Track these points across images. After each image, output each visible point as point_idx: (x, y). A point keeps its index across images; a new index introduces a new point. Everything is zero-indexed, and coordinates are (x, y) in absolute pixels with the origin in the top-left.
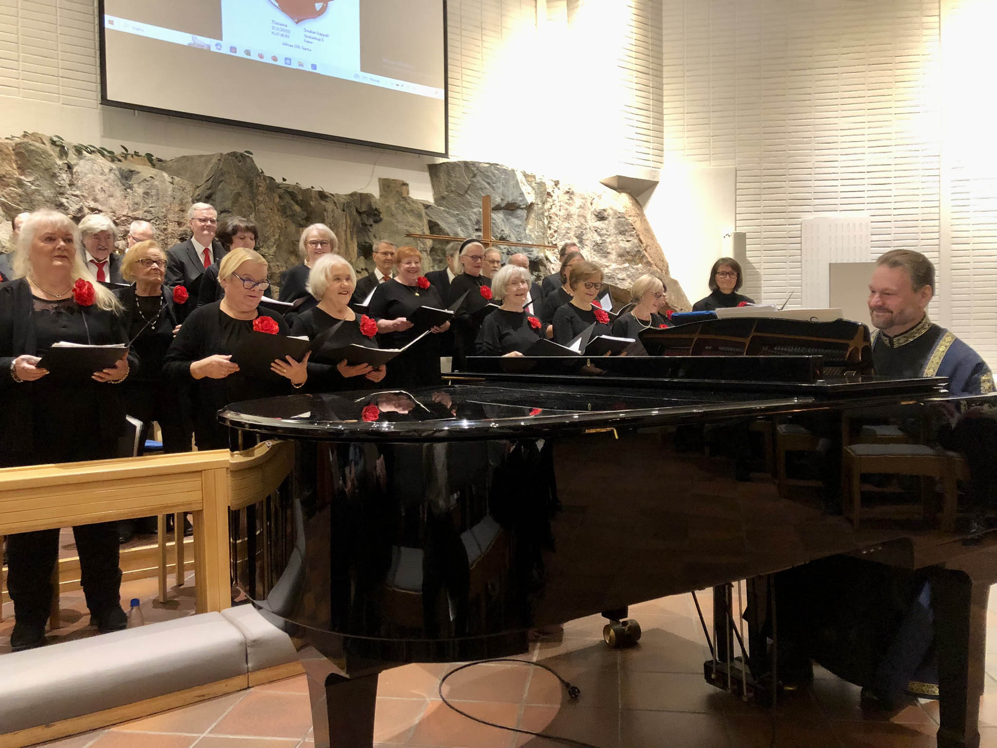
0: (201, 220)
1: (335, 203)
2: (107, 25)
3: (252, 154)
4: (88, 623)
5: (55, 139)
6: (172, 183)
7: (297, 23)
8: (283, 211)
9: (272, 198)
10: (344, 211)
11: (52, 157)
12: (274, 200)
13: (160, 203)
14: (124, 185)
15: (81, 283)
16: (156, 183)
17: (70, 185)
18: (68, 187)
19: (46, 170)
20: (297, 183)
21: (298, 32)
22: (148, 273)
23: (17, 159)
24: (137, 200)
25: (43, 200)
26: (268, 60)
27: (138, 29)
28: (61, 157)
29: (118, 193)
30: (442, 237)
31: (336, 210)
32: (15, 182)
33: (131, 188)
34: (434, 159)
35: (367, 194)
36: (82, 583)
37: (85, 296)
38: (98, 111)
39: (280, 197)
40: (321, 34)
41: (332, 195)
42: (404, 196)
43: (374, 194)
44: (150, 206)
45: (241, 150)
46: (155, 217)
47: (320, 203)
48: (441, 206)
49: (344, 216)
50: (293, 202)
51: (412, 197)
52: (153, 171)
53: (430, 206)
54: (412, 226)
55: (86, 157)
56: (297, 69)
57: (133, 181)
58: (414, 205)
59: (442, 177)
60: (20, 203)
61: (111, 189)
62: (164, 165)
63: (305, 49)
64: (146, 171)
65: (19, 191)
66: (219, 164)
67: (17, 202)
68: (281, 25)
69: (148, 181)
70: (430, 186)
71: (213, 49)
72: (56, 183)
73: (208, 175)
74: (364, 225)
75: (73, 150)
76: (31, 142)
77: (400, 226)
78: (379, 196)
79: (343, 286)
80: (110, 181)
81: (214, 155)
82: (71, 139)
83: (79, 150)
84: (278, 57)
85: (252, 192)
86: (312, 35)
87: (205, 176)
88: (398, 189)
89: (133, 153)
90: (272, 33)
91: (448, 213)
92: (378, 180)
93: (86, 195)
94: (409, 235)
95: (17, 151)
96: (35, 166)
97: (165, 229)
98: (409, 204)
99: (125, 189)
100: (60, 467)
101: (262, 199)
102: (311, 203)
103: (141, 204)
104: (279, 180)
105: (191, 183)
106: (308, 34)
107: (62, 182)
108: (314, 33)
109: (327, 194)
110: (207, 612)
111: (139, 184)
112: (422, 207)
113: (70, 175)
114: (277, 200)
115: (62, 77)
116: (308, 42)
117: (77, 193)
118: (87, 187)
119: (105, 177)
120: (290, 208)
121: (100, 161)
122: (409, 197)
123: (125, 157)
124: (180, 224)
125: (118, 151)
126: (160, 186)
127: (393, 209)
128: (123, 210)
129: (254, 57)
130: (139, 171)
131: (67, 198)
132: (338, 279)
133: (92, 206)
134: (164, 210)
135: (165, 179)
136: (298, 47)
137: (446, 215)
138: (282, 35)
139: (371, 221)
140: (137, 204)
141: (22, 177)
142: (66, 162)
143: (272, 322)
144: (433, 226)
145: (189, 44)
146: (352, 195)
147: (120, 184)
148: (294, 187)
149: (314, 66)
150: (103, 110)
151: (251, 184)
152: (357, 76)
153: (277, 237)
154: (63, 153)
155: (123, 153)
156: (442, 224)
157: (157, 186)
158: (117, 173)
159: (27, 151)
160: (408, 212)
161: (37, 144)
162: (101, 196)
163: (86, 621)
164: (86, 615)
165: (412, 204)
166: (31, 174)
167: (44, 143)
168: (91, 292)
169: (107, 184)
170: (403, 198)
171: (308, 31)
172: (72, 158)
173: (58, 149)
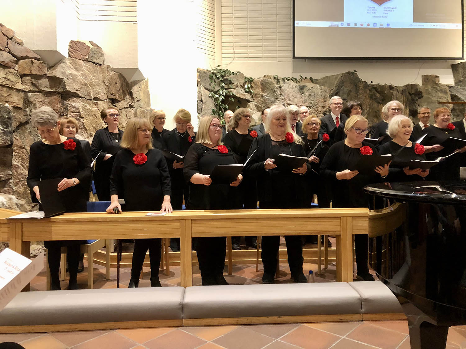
0: (335, 104)
1: (398, 90)
2: (296, 25)
3: (357, 72)
4: (290, 278)
5: (275, 76)
6: (321, 89)
7: (380, 5)
8: (371, 97)
9: (366, 91)
10: (402, 94)
11: (274, 84)
12: (367, 92)
13: (315, 99)
14: (301, 92)
15: (289, 134)
16: (314, 90)
17: (280, 95)
18: (279, 96)
19: (272, 89)
20: (378, 83)
21: (380, 9)
22: (311, 129)
23: (262, 86)
24: (306, 98)
25: (270, 102)
26: (365, 26)
27: (308, 24)
28: (277, 84)
29: (298, 96)
30: (459, 102)
31: (398, 94)
32: (260, 96)
33: (303, 93)
34: (455, 61)
35: (415, 84)
36: (288, 260)
37: (290, 138)
38: (291, 62)
39: (370, 91)
40: (392, 8)
41: (396, 87)
42: (436, 83)
43: (419, 84)
44: (311, 100)
45: (352, 70)
46: (313, 105)
47: (389, 91)
48: (459, 86)
49: (402, 97)
50: (376, 92)
51: (441, 83)
52: (313, 85)
53: (452, 86)
54: (441, 98)
55: (286, 82)
56: (379, 28)
57: (304, 90)
58: (442, 87)
59: (460, 71)
60: (262, 105)
61: (296, 95)
62: (317, 81)
63: (384, 17)
64: (310, 85)
65: (262, 99)
66: (342, 78)
67: (261, 104)
68: (372, 8)
69: (311, 89)
70: (452, 76)
71: (340, 26)
72: (275, 94)
73: (336, 84)
74: (413, 100)
75: (282, 80)
76: (267, 79)
77: (434, 99)
78: (422, 84)
79: (407, 130)
80: (295, 91)
81: (339, 74)
82: (281, 76)
83: (284, 80)
84: (370, 24)
85: (356, 90)
86: (388, 9)
87: (335, 84)
88: (433, 80)
89: (304, 78)
90: (368, 13)
91: (463, 89)
92: (421, 76)
93: (286, 98)
94: (439, 103)
95: (261, 83)
96: (268, 88)
97: (317, 110)
98: (439, 87)
99: (301, 94)
100: (282, 210)
101: (361, 92)
102: (386, 92)
103: (308, 100)
104: (369, 83)
105: (329, 88)
106: (386, 9)
107: (277, 94)
108: (389, 8)
109: (393, 87)
110: (342, 282)
111: (307, 91)
112: (447, 88)
113: (280, 91)
114: (368, 92)
115: (278, 50)
116: (385, 13)
117: (283, 98)
118: (286, 95)
119: (293, 90)
120: (374, 95)
121: (292, 83)
122: (440, 83)
123: (302, 80)
124: (323, 107)
125: (298, 78)
126: (315, 91)
127: (430, 90)
128: (300, 103)
129: (359, 26)
130: (307, 85)
131: (279, 101)
132: (404, 127)
133: (288, 103)
134: (317, 102)
135: (318, 88)
136: (380, 17)
137: (462, 90)
138: (373, 13)
139: (417, 98)
140: (306, 100)
141: (263, 94)
142: (279, 85)
143: (369, 148)
144: (453, 97)
145: (329, 26)
146: (407, 86)
147: (299, 92)
148: (377, 85)
149: (388, 25)
150: (293, 61)
151: (356, 86)
152: (411, 25)
153: (368, 109)
154: (278, 81)
155: (301, 79)
156: (459, 96)
157: (314, 91)
158: (298, 87)
159: (265, 83)
160: (439, 91)
161: (269, 79)
162: (291, 98)
163: (289, 277)
164: (289, 274)
165: (441, 86)
166: (266, 92)
167: (271, 79)
168: (292, 138)
169: (294, 93)
170: (436, 84)
171: (386, 8)
172: (281, 83)
173: (276, 80)
